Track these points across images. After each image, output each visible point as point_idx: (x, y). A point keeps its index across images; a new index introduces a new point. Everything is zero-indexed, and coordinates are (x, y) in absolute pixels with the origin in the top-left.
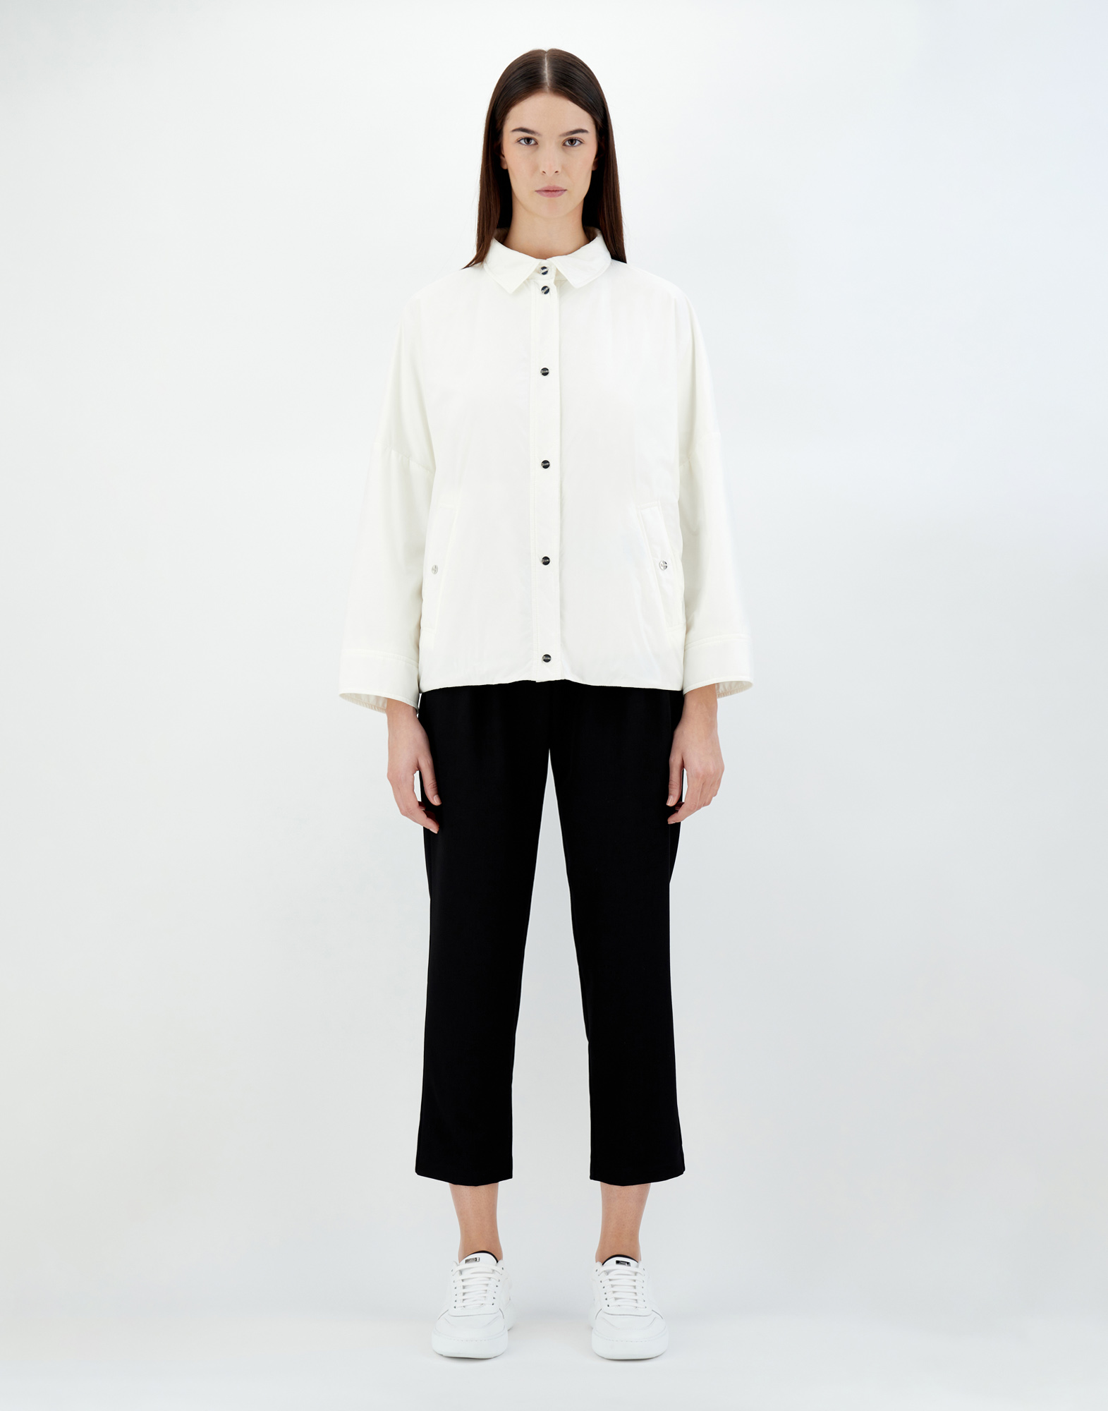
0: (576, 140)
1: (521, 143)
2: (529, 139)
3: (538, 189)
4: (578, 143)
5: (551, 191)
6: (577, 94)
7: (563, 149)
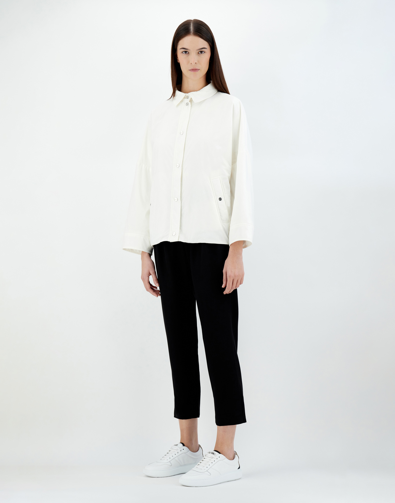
0: (203, 51)
1: (183, 53)
2: (186, 52)
3: (189, 69)
4: (203, 52)
5: (194, 70)
6: (203, 35)
7: (198, 55)
